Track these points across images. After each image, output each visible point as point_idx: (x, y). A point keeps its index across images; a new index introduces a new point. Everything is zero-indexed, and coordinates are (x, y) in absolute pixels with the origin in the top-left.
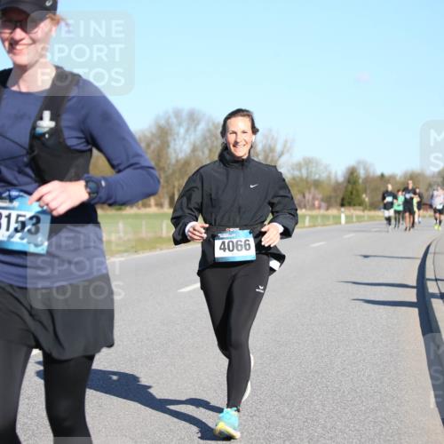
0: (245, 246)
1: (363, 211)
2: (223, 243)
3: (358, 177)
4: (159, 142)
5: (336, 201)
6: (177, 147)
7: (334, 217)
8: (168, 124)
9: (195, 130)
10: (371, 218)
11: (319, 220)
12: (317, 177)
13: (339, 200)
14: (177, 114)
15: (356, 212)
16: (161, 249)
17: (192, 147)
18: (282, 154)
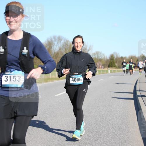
0: (80, 79)
1: (116, 69)
2: (73, 79)
3: (114, 58)
4: (48, 47)
5: (107, 66)
6: (55, 48)
7: (106, 71)
8: (51, 41)
9: (60, 43)
10: (118, 71)
11: (101, 72)
12: (100, 58)
13: (108, 65)
14: (54, 37)
15: (113, 69)
16: (49, 82)
17: (59, 48)
18: (89, 50)
